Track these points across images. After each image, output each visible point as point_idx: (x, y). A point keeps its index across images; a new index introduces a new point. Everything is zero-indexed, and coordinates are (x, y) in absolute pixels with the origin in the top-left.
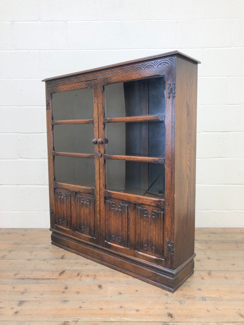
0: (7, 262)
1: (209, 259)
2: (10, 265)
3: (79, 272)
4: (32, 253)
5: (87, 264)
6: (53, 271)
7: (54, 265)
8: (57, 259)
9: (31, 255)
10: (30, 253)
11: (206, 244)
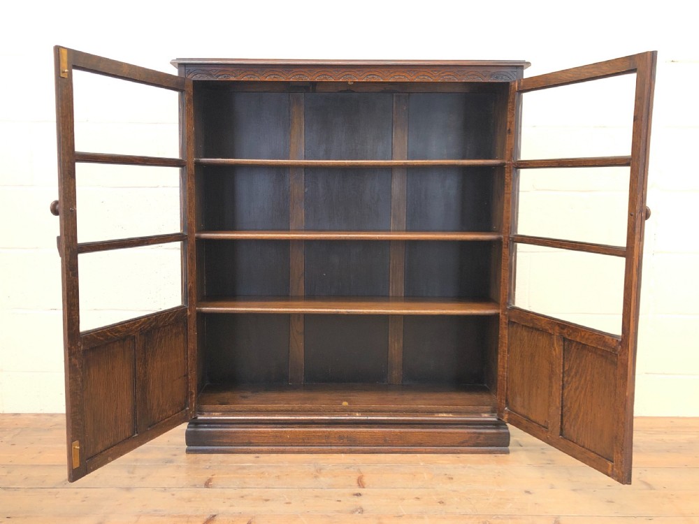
0: (77, 493)
1: (552, 488)
2: (84, 501)
3: (250, 518)
4: (133, 473)
5: (267, 500)
6: (189, 517)
7: (190, 501)
8: (195, 486)
9: (131, 478)
10: (129, 472)
11: (543, 453)
